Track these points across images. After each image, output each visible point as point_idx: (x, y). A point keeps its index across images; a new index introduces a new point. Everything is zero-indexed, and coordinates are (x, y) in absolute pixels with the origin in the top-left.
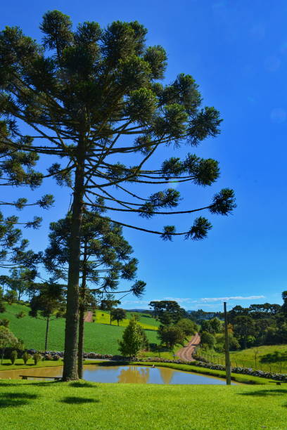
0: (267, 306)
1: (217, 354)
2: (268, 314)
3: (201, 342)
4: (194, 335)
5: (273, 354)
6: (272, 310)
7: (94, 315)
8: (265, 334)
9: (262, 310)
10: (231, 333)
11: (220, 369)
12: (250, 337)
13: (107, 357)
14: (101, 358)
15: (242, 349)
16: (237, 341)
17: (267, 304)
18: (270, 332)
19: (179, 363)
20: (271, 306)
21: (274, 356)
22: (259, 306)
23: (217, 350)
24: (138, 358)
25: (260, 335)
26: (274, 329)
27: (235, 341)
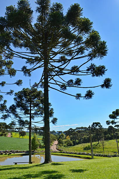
0: (82, 128)
1: (65, 148)
2: (83, 131)
3: (59, 143)
4: (56, 141)
5: (88, 146)
6: (84, 129)
7: (12, 134)
8: (83, 139)
9: (80, 130)
10: (69, 139)
11: (73, 154)
12: (77, 140)
13: (24, 152)
14: (21, 152)
15: (74, 145)
16: (72, 142)
17: (82, 127)
18: (85, 138)
19: (55, 152)
20: (84, 128)
21: (88, 147)
22: (79, 128)
23: (64, 146)
24: (37, 151)
25: (81, 139)
26: (86, 137)
27: (71, 142)
